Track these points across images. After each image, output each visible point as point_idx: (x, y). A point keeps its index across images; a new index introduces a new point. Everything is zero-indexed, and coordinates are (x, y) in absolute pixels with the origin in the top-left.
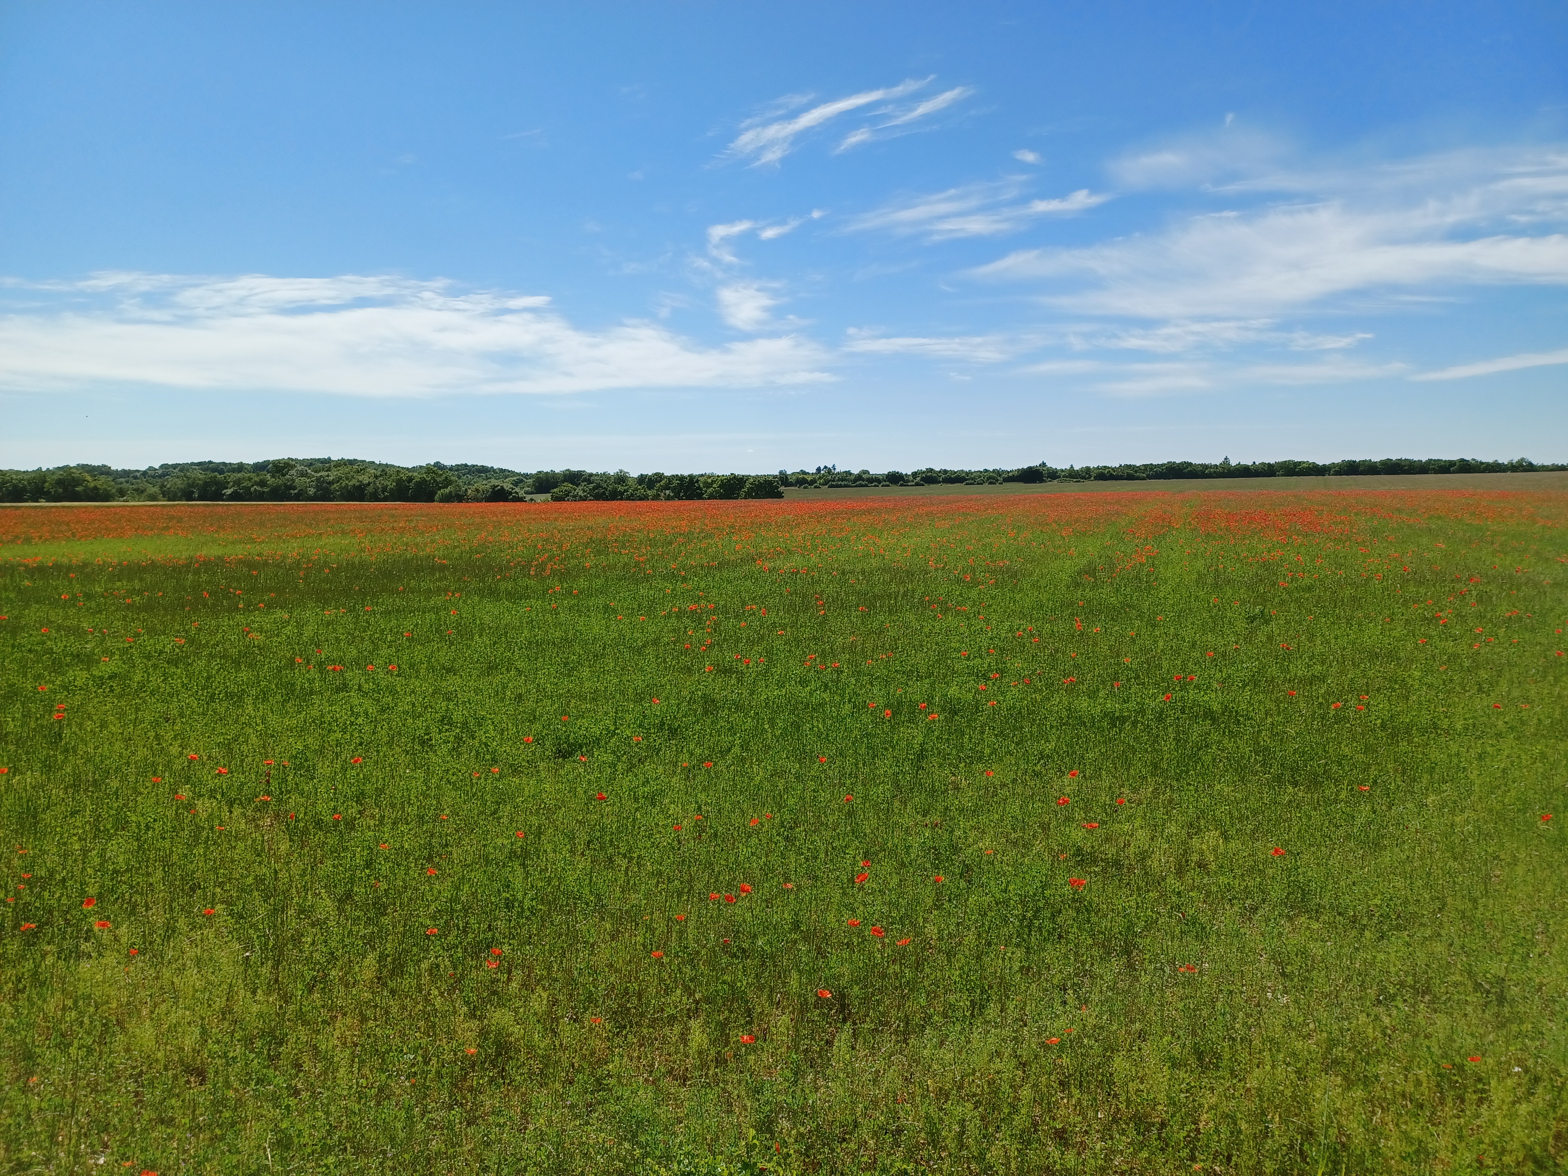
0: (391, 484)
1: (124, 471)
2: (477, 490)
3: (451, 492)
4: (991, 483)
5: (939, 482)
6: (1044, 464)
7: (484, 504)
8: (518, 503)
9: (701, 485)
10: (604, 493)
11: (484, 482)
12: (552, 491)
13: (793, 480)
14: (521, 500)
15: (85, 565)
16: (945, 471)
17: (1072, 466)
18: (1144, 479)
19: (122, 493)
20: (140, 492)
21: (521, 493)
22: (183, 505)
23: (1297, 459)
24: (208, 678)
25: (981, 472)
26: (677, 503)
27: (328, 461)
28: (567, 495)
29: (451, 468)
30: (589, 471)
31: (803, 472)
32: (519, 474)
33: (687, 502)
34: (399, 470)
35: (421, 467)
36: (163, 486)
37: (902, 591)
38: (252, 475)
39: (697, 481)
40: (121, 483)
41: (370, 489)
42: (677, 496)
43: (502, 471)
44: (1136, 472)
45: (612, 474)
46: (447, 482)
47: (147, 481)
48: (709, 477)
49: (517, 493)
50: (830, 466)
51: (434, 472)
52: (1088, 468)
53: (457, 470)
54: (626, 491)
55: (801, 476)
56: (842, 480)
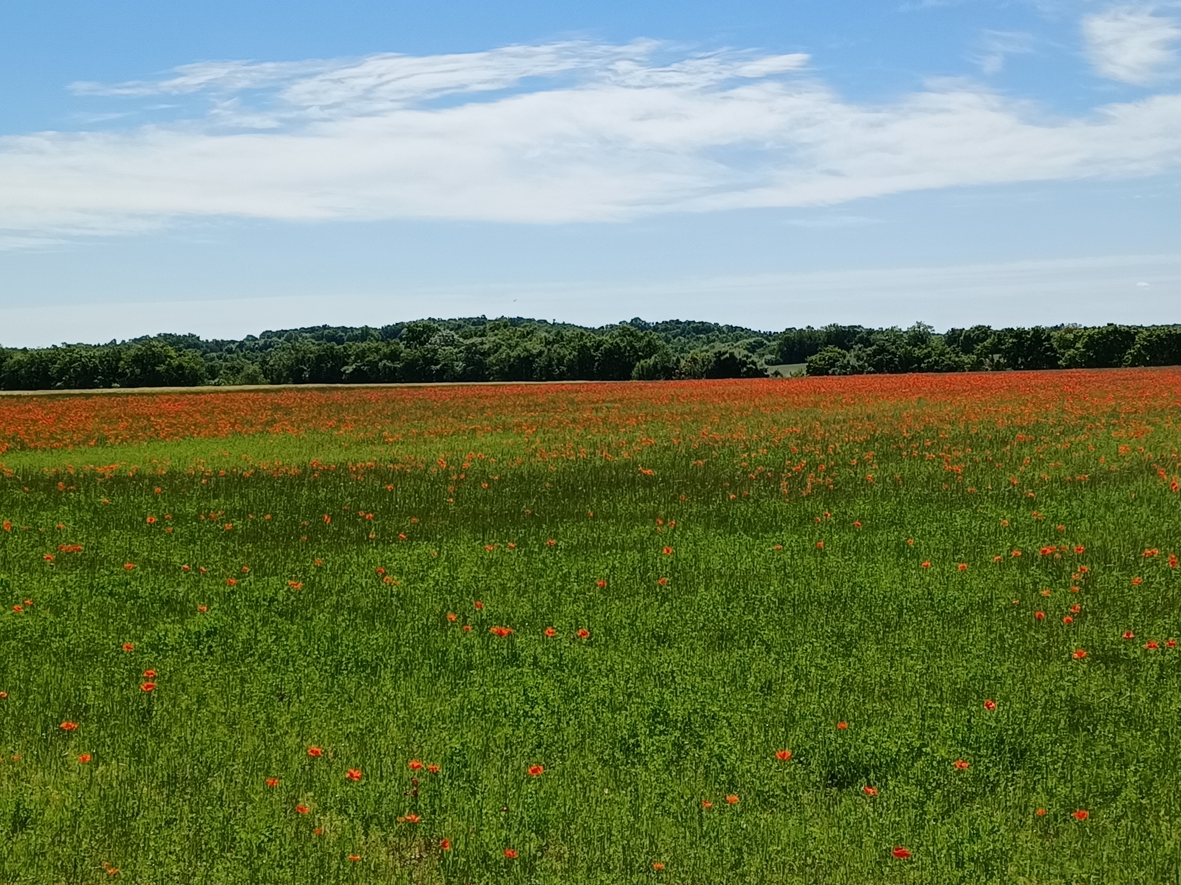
0: (569, 353)
1: (216, 342)
2: (694, 360)
3: (655, 365)
7: (703, 381)
8: (757, 380)
9: (1055, 345)
10: (891, 361)
11: (705, 348)
12: (809, 359)
14: (760, 374)
15: (172, 475)
19: (213, 373)
20: (235, 371)
21: (761, 363)
22: (291, 390)
24: (334, 638)
26: (1010, 374)
27: (482, 320)
28: (832, 365)
29: (656, 328)
30: (866, 326)
32: (757, 334)
33: (1031, 373)
34: (583, 332)
35: (612, 326)
36: (264, 362)
38: (381, 345)
39: (1049, 338)
40: (212, 359)
41: (542, 361)
42: (1013, 364)
43: (732, 329)
45: (904, 329)
46: (651, 349)
47: (244, 356)
48: (1069, 330)
49: (753, 363)
51: (632, 334)
53: (665, 330)
54: (928, 355)
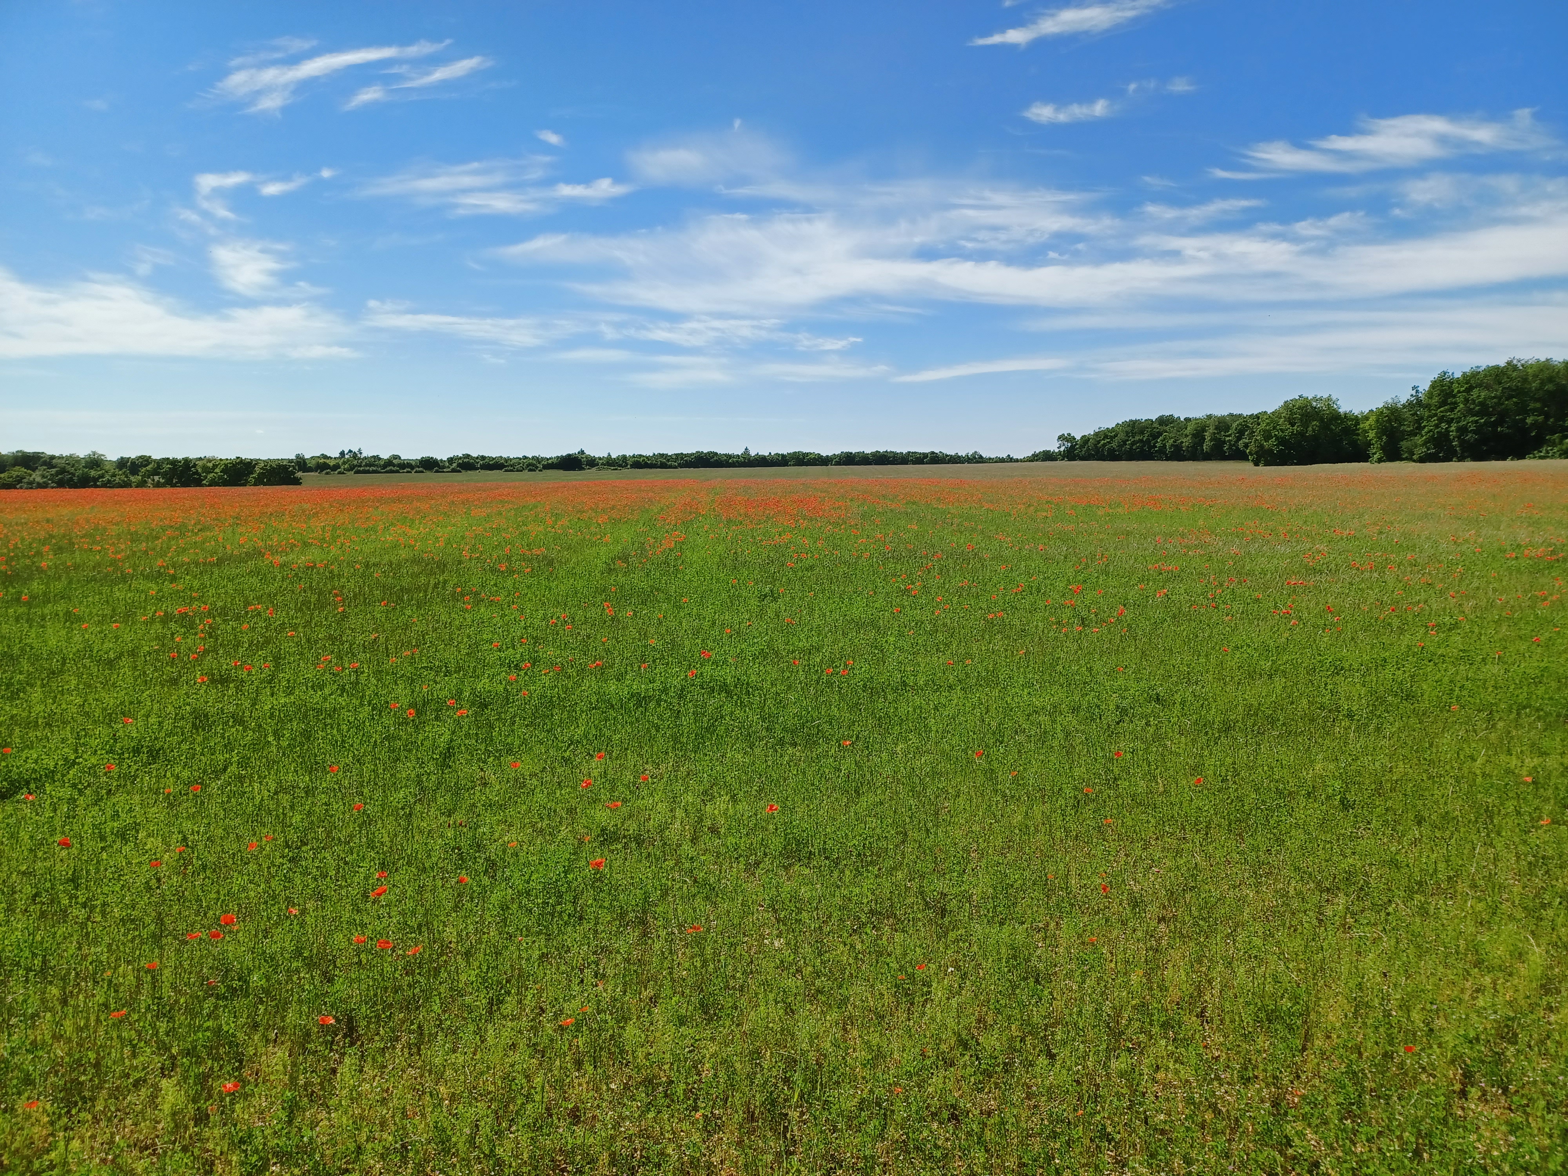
4: (530, 470)
5: (477, 469)
6: (582, 452)
9: (200, 470)
10: (71, 479)
13: (312, 464)
16: (483, 458)
17: (609, 455)
18: (676, 467)
23: (805, 450)
25: (520, 459)
26: (168, 490)
28: (20, 481)
30: (49, 452)
31: (325, 457)
33: (183, 489)
37: (432, 582)
39: (195, 465)
42: (169, 483)
44: (668, 460)
45: (82, 456)
48: (209, 461)
50: (355, 450)
52: (624, 457)
54: (102, 476)
55: (322, 461)
56: (370, 465)
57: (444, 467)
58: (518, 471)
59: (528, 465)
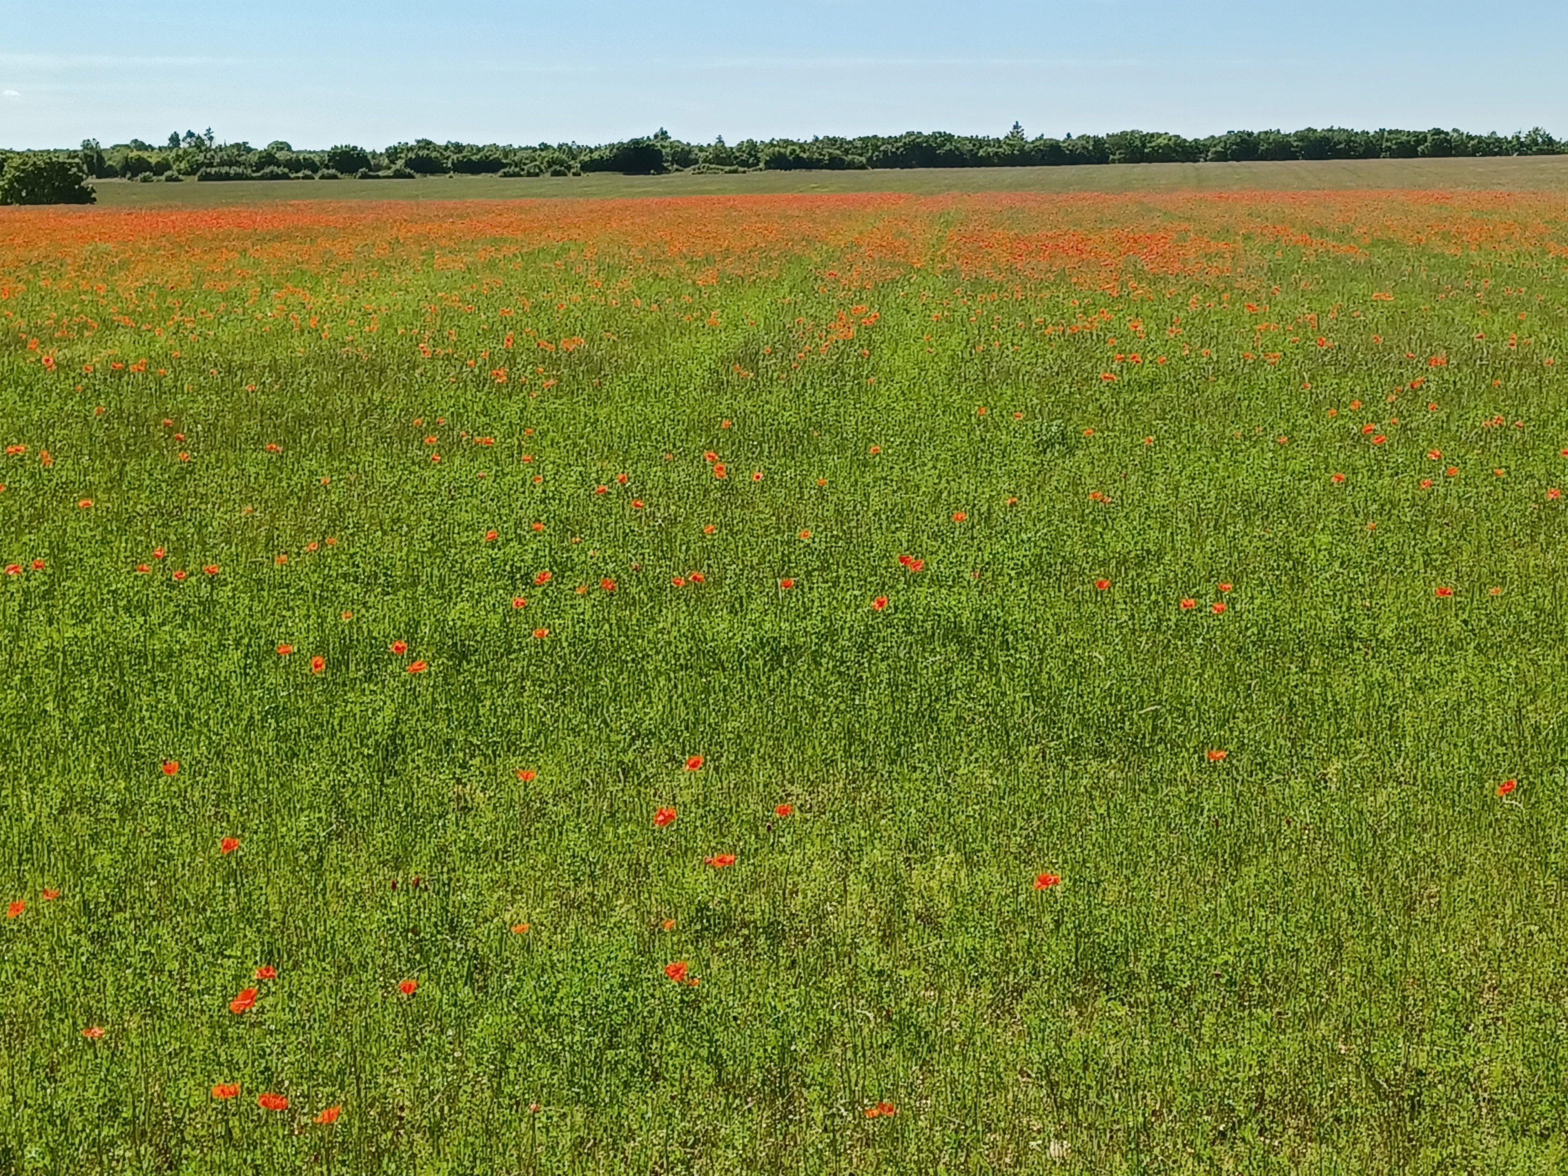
4: (556, 173)
5: (445, 171)
6: (664, 135)
13: (114, 161)
16: (459, 148)
17: (720, 140)
18: (862, 167)
25: (534, 150)
31: (140, 146)
44: (847, 152)
50: (200, 131)
52: (752, 145)
55: (134, 154)
56: (231, 164)
57: (379, 168)
58: (529, 174)
59: (550, 164)
